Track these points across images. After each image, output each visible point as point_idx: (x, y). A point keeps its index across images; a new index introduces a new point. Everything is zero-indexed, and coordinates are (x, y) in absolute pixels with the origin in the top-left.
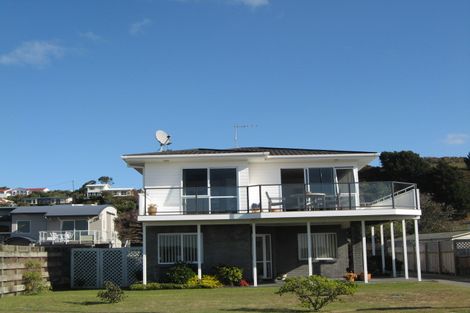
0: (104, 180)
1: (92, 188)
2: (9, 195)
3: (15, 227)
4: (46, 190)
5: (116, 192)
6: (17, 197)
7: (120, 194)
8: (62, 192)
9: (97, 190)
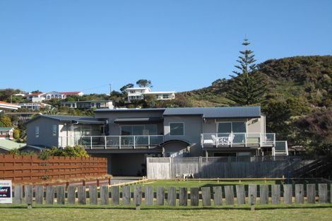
0: (142, 83)
1: (132, 92)
2: (43, 99)
3: (167, 130)
4: (81, 94)
5: (157, 95)
6: (52, 101)
7: (162, 98)
8: (99, 96)
9: (138, 94)
